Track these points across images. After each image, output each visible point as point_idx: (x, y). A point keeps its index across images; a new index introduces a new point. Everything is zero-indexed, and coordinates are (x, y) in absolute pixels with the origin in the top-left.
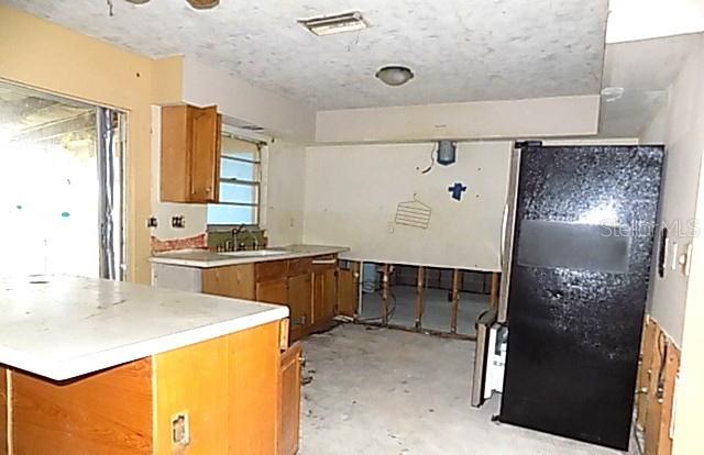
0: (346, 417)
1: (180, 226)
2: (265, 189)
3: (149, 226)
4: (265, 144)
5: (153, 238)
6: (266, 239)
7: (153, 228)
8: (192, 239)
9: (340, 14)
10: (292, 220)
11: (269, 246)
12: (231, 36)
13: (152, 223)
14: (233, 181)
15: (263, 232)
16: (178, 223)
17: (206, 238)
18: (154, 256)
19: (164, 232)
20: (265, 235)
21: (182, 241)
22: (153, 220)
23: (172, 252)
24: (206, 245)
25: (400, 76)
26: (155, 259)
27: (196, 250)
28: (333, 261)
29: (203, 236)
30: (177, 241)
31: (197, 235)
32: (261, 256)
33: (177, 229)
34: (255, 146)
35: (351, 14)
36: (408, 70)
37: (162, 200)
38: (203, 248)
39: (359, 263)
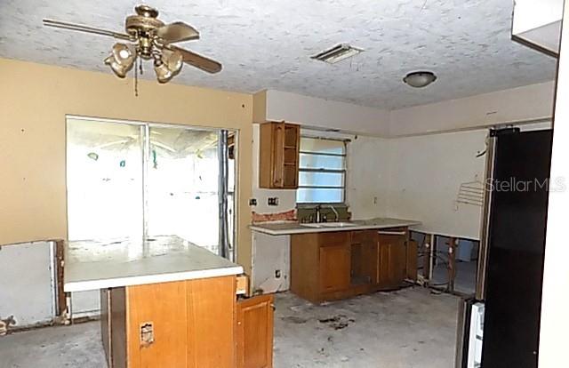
0: (344, 359)
1: (274, 204)
2: (350, 176)
3: (250, 204)
4: (349, 140)
5: (253, 213)
6: (350, 213)
7: (253, 206)
8: (284, 214)
9: (331, 48)
10: (376, 198)
11: (352, 219)
12: (282, 73)
13: (253, 202)
14: (322, 170)
15: (347, 208)
16: (272, 202)
17: (295, 212)
18: (253, 225)
19: (262, 208)
20: (349, 211)
21: (276, 215)
22: (253, 200)
23: (268, 222)
24: (295, 218)
25: (424, 79)
26: (253, 228)
27: (287, 222)
28: (403, 233)
29: (293, 211)
30: (271, 215)
31: (288, 210)
32: (340, 227)
33: (271, 207)
34: (343, 143)
35: (340, 47)
36: (432, 74)
37: (260, 187)
38: (293, 220)
39: (430, 235)
